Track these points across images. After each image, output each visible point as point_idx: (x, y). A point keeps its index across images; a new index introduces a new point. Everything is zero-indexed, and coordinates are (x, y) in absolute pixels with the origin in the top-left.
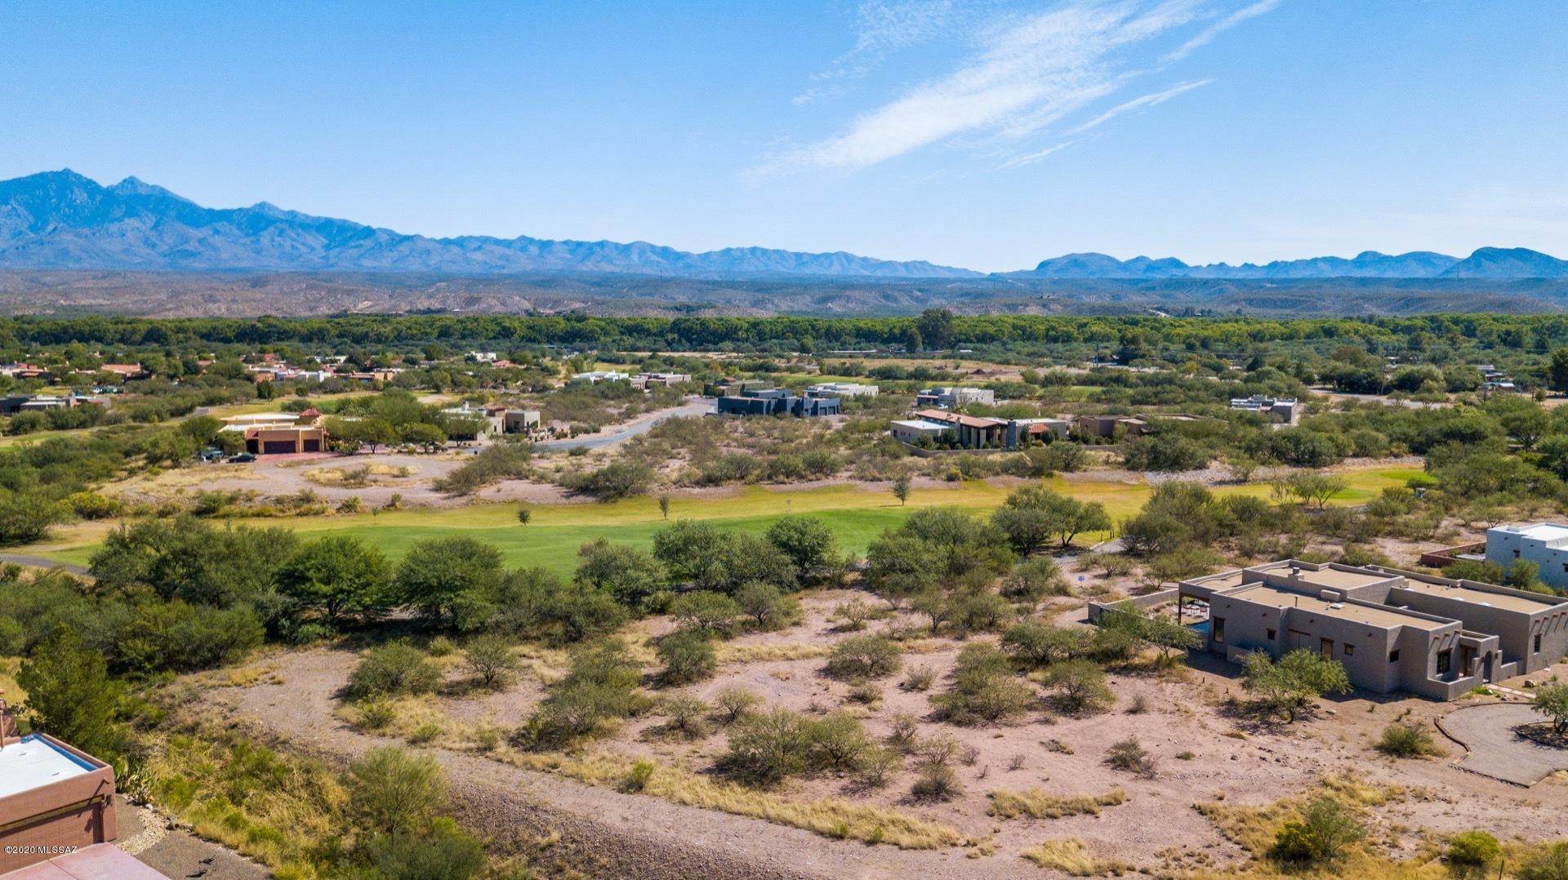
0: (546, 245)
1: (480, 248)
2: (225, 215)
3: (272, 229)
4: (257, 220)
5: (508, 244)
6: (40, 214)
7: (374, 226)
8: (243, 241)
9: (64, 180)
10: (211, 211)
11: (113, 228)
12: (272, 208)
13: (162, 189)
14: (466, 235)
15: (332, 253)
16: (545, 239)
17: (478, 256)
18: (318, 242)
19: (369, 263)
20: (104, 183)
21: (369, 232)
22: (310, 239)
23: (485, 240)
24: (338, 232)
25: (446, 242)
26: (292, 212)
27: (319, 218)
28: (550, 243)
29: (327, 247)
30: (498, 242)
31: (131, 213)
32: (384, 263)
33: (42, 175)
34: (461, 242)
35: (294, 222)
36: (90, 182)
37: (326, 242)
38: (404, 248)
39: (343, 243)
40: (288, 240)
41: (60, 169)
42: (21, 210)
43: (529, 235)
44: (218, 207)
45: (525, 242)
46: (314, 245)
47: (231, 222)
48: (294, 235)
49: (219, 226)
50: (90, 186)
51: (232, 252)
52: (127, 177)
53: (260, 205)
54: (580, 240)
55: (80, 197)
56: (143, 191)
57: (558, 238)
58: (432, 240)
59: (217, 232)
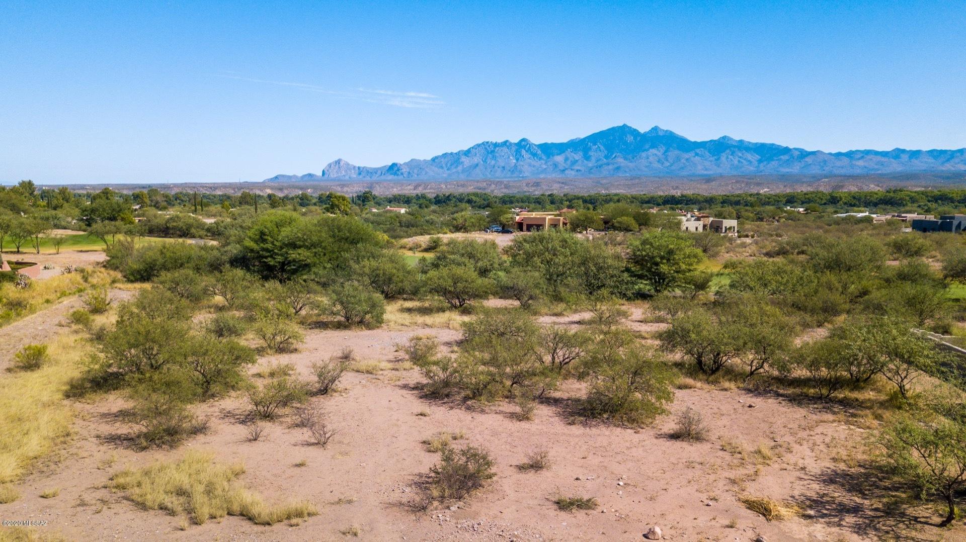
0: (916, 154)
1: (863, 157)
2: (703, 145)
3: (728, 151)
4: (720, 147)
5: (884, 154)
6: (610, 149)
7: (791, 147)
8: (711, 159)
9: (624, 130)
10: (695, 143)
11: (644, 154)
12: (730, 139)
13: (671, 132)
14: (854, 150)
15: (761, 165)
16: (914, 148)
17: (861, 163)
18: (754, 157)
19: (785, 170)
20: (642, 131)
21: (787, 150)
22: (749, 156)
23: (868, 152)
24: (768, 152)
25: (839, 154)
26: (741, 141)
27: (756, 144)
28: (918, 152)
29: (760, 161)
30: (877, 153)
31: (653, 146)
32: (795, 169)
33: (613, 128)
34: (850, 154)
35: (742, 146)
36: (635, 130)
37: (759, 157)
38: (809, 160)
39: (770, 159)
40: (737, 159)
41: (621, 124)
42: (602, 148)
43: (902, 148)
44: (699, 140)
45: (898, 153)
46: (752, 160)
47: (705, 148)
48: (740, 155)
49: (698, 151)
50: (635, 132)
51: (703, 165)
52: (653, 126)
53: (723, 137)
54: (944, 149)
55: (630, 139)
56: (661, 134)
57: (925, 148)
58: (830, 154)
59: (697, 154)
